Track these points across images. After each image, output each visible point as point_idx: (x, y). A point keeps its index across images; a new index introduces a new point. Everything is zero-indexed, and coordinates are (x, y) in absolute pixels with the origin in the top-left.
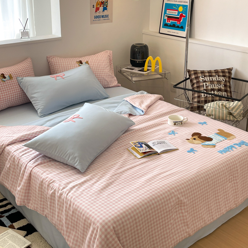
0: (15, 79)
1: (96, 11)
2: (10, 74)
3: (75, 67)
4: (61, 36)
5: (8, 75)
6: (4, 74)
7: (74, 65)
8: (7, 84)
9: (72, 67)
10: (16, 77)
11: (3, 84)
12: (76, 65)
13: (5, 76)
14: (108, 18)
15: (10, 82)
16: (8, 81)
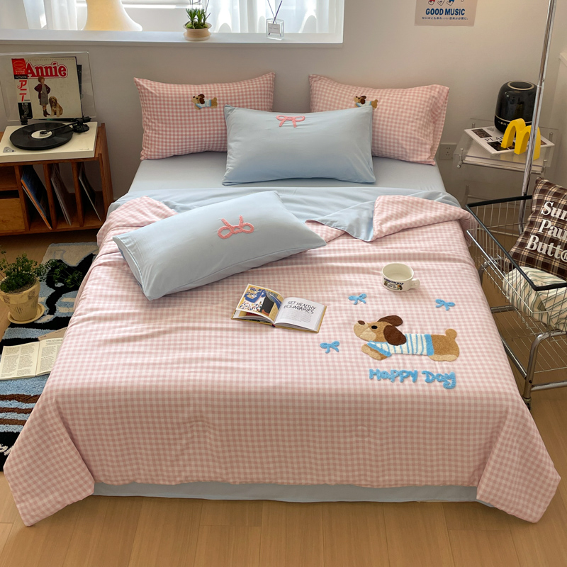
0: (220, 107)
2: (215, 99)
3: (346, 106)
4: (342, 42)
5: (210, 99)
6: (205, 96)
7: (347, 102)
8: (203, 114)
9: (340, 106)
10: (223, 104)
11: (197, 112)
12: (352, 103)
13: (205, 99)
15: (208, 111)
16: (206, 110)
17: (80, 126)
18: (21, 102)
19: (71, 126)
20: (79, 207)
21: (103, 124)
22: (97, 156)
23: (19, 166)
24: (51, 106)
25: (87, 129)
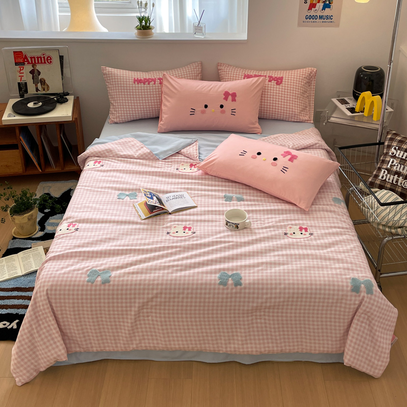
1: (310, 8)
4: (246, 39)
14: (330, 20)
17: (61, 99)
18: (20, 82)
19: (55, 99)
20: (61, 156)
21: (78, 98)
22: (74, 120)
23: (19, 127)
24: (41, 84)
25: (66, 100)
